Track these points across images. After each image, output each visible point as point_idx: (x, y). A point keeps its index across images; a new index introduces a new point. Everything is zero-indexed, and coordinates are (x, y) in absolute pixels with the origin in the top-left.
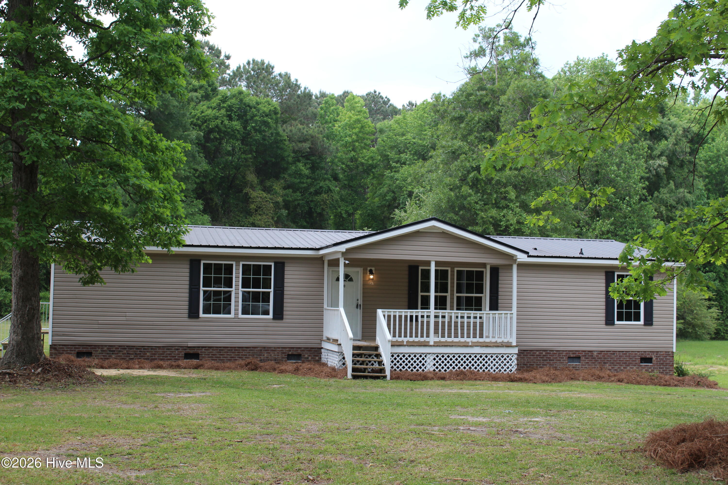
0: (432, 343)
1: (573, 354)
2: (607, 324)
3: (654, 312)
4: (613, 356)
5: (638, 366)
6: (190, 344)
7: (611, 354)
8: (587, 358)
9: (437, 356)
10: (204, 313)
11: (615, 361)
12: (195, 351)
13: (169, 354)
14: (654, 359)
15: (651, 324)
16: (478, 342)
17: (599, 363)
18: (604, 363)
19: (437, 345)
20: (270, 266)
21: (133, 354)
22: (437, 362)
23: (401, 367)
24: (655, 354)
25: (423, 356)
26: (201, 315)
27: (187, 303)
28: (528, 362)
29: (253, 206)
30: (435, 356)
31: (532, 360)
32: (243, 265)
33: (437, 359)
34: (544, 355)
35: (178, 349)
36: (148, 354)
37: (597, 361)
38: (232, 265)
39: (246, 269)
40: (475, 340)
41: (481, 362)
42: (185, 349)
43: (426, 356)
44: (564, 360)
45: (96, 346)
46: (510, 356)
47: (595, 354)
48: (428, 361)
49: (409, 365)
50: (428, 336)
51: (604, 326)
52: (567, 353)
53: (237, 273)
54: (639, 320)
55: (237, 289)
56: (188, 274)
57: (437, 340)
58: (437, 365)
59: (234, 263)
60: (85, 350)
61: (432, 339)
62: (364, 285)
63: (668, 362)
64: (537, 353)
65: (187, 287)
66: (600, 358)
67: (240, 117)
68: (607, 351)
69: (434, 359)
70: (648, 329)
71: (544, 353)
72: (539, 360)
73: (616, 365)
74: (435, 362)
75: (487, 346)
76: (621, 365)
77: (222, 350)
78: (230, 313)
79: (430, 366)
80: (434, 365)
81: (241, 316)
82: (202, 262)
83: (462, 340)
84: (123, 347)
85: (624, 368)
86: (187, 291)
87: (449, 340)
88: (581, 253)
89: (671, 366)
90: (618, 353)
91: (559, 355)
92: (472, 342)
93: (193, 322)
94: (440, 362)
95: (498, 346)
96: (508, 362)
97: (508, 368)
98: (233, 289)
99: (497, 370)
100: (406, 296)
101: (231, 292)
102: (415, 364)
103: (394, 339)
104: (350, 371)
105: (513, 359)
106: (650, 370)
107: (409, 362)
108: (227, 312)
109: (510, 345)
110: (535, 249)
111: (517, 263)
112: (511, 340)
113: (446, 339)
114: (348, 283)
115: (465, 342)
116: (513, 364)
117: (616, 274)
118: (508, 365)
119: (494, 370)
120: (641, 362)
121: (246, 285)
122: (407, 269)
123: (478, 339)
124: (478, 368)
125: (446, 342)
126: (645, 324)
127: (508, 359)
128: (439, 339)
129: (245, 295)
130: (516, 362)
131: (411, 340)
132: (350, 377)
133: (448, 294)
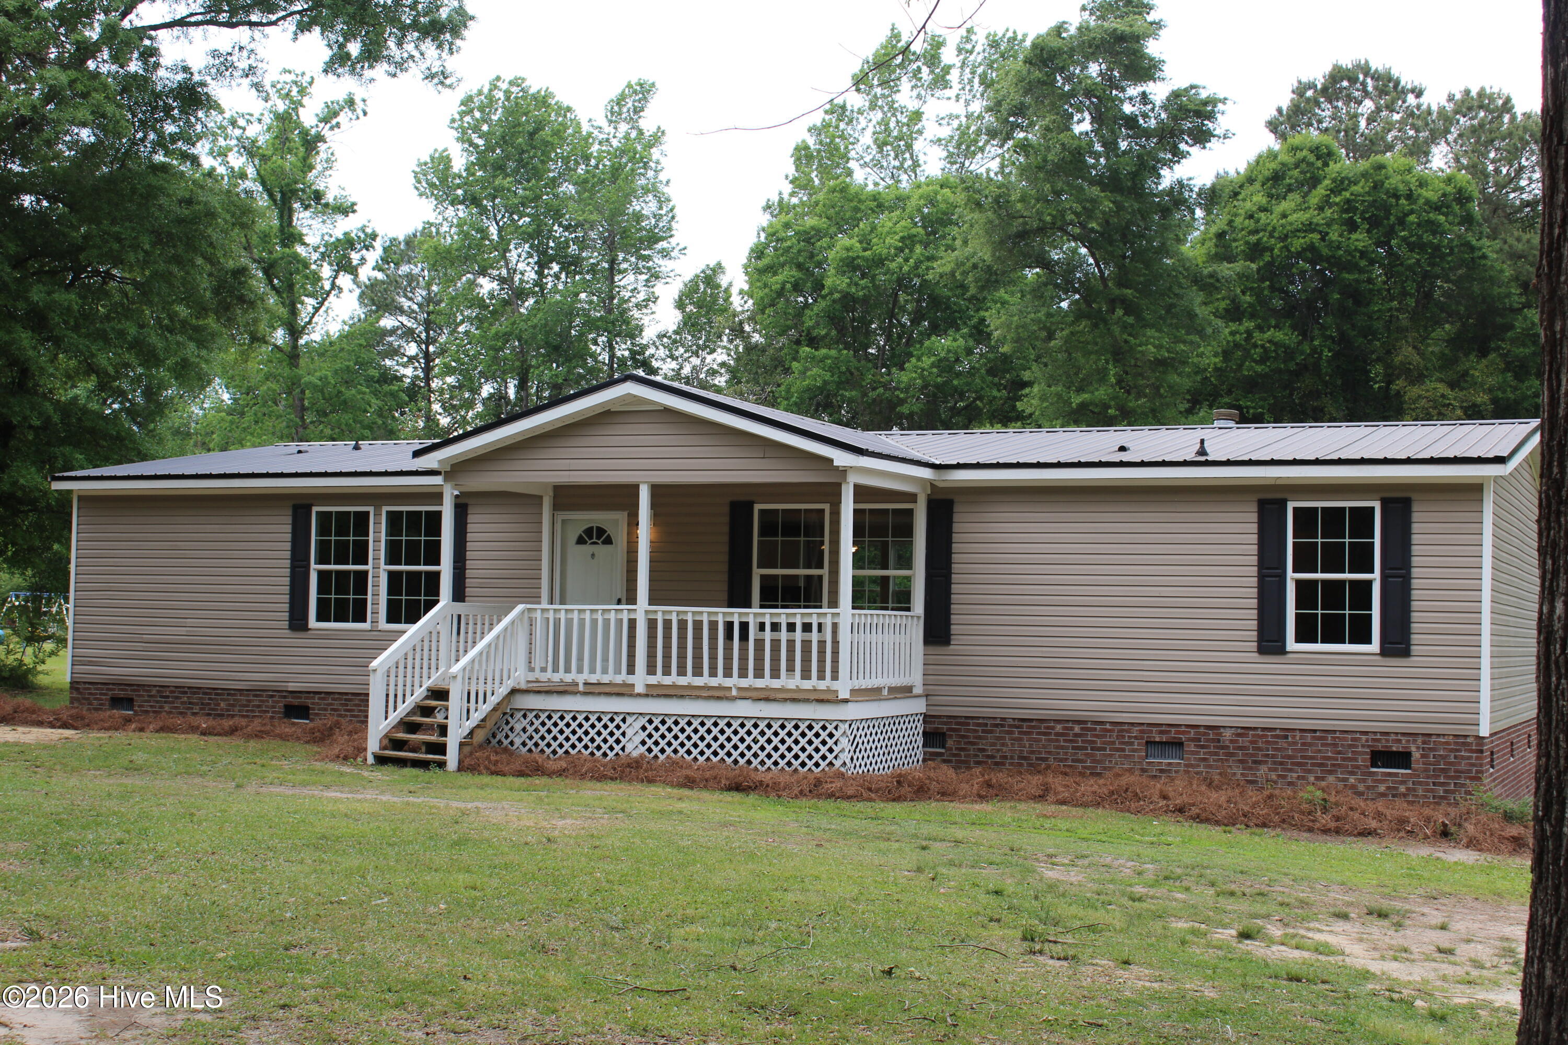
0: (639, 689)
1: (1161, 732)
2: (1262, 650)
3: (1415, 616)
4: (1282, 743)
5: (1363, 774)
6: (292, 686)
7: (1277, 736)
8: (1202, 747)
9: (650, 722)
10: (320, 618)
11: (1289, 757)
12: (302, 701)
13: (259, 706)
14: (1416, 755)
15: (1405, 652)
16: (750, 689)
17: (1241, 761)
18: (1255, 762)
19: (654, 692)
20: (439, 513)
21: (197, 704)
22: (650, 736)
23: (567, 745)
24: (1420, 740)
25: (618, 720)
26: (313, 623)
27: (287, 598)
28: (1033, 752)
30: (643, 721)
31: (1044, 746)
32: (388, 514)
33: (650, 728)
34: (1076, 735)
35: (272, 696)
36: (223, 705)
37: (1232, 755)
38: (368, 513)
39: (394, 519)
40: (744, 683)
41: (755, 741)
42: (285, 697)
43: (624, 720)
44: (1134, 750)
45: (139, 687)
46: (830, 728)
47: (1228, 734)
48: (629, 733)
50: (631, 670)
51: (1256, 655)
52: (1142, 731)
53: (378, 531)
54: (1368, 641)
55: (376, 567)
56: (289, 537)
57: (652, 680)
58: (650, 742)
59: (371, 509)
60: (122, 694)
61: (640, 680)
62: (629, 552)
63: (1463, 767)
64: (1059, 728)
65: (288, 563)
66: (1241, 748)
67: (1374, 223)
68: (1264, 729)
69: (644, 728)
70: (1396, 666)
71: (1077, 729)
72: (1062, 747)
73: (1291, 770)
74: (643, 735)
75: (767, 699)
76: (1309, 771)
77: (350, 700)
78: (364, 620)
79: (633, 747)
80: (643, 743)
81: (383, 625)
82: (315, 509)
83: (714, 682)
84: (182, 690)
85: (1317, 778)
86: (288, 571)
87: (682, 681)
89: (1471, 779)
90: (1298, 734)
91: (1120, 736)
92: (740, 689)
93: (298, 639)
94: (656, 735)
95: (796, 698)
96: (824, 743)
97: (824, 758)
98: (369, 567)
99: (796, 763)
100: (725, 577)
101: (366, 572)
102: (599, 740)
103: (556, 677)
104: (373, 745)
105: (837, 734)
106: (1402, 789)
107: (586, 733)
108: (360, 616)
109: (828, 699)
110: (1122, 449)
111: (853, 479)
112: (835, 685)
113: (673, 679)
114: (601, 550)
115: (720, 688)
116: (837, 749)
117: (1291, 506)
118: (824, 750)
119: (789, 764)
120: (1372, 766)
121: (393, 557)
122: (726, 509)
123: (750, 681)
124: (749, 755)
125: (674, 686)
126: (1385, 652)
127: (824, 735)
128: (658, 678)
129: (394, 578)
130: (844, 742)
131: (593, 679)
132: (370, 760)
133: (825, 572)
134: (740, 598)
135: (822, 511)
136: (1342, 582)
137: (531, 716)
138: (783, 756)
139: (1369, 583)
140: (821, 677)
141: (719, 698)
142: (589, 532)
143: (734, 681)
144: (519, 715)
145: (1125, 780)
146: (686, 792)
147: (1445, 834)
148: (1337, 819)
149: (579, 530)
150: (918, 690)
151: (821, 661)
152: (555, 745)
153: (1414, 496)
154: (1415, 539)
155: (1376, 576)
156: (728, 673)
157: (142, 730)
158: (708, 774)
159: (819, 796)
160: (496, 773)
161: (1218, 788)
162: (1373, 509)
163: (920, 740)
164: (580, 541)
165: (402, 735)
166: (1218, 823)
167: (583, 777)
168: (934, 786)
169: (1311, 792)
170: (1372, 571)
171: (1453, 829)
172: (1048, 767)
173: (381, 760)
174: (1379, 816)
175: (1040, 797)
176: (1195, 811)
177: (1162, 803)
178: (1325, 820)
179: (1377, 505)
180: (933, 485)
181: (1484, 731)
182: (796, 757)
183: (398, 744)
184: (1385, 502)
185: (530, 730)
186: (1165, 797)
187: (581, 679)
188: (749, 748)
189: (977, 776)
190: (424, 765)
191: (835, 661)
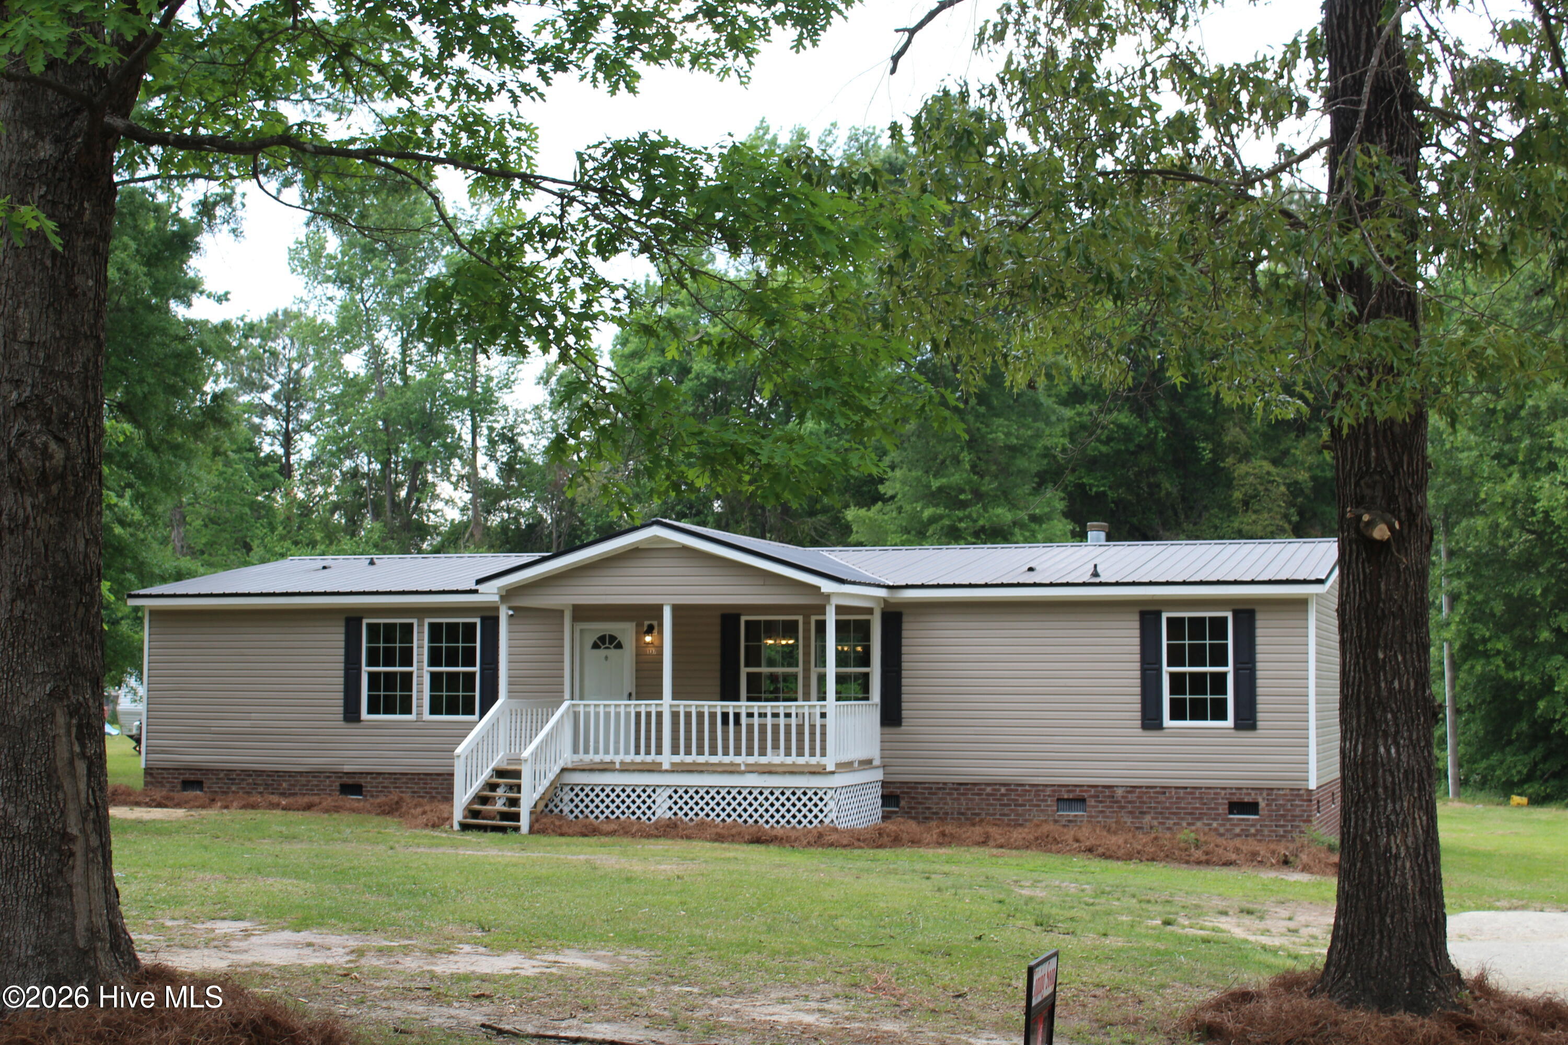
0: (666, 766)
1: (1069, 791)
2: (1144, 727)
3: (1259, 699)
4: (1161, 798)
5: (1223, 820)
6: (347, 768)
7: (1157, 793)
8: (1101, 802)
9: (676, 792)
10: (370, 711)
11: (1167, 808)
12: (356, 780)
13: (317, 786)
14: (1262, 804)
15: (1253, 727)
16: (756, 764)
17: (1130, 812)
18: (1141, 813)
19: (678, 769)
20: (475, 624)
21: (261, 785)
22: (676, 803)
23: (607, 812)
24: (1265, 793)
25: (649, 791)
26: (364, 715)
27: (341, 695)
28: (969, 809)
29: (1237, 495)
30: (670, 791)
31: (978, 804)
32: (431, 625)
33: (675, 797)
34: (1003, 795)
35: (329, 777)
36: (284, 785)
38: (411, 625)
39: (435, 630)
40: (751, 760)
41: (761, 805)
42: (341, 777)
43: (654, 791)
44: (1048, 806)
45: (207, 771)
46: (821, 794)
47: (1120, 792)
48: (659, 801)
49: (623, 807)
50: (659, 752)
51: (1140, 730)
52: (1054, 791)
53: (421, 639)
54: (1224, 717)
55: (420, 669)
56: (342, 644)
57: (677, 759)
58: (675, 808)
59: (415, 621)
60: (192, 778)
61: (666, 759)
62: (638, 655)
63: (1297, 812)
64: (989, 789)
65: (342, 666)
66: (1130, 802)
68: (1148, 787)
69: (670, 797)
70: (1246, 737)
71: (1003, 790)
72: (992, 805)
73: (1168, 819)
74: (670, 802)
75: (770, 773)
76: (1183, 819)
78: (410, 712)
79: (662, 810)
80: (670, 808)
81: (427, 716)
82: (365, 622)
83: (727, 760)
84: (247, 773)
85: (1189, 824)
86: (342, 673)
87: (701, 759)
88: (1095, 574)
89: (1304, 821)
90: (1173, 791)
91: (1037, 795)
92: (747, 765)
93: (352, 729)
94: (681, 803)
95: (793, 771)
96: (816, 805)
97: (816, 817)
98: (414, 669)
99: (794, 822)
100: (718, 674)
101: (411, 674)
102: (633, 807)
103: (597, 758)
104: (458, 815)
105: (826, 798)
106: (1253, 830)
107: (623, 802)
108: (407, 710)
109: (819, 771)
110: (1031, 569)
111: (835, 601)
112: (824, 761)
113: (693, 758)
114: (612, 653)
115: (732, 764)
116: (826, 810)
117: (1165, 616)
118: (816, 810)
119: (788, 822)
120: (1231, 812)
121: (434, 660)
122: (718, 621)
123: (755, 759)
124: (756, 816)
125: (694, 764)
126: (1238, 726)
127: (815, 799)
128: (681, 758)
129: (436, 679)
130: (832, 804)
131: (628, 759)
132: (456, 827)
133: (800, 670)
134: (730, 693)
135: (796, 622)
136: (1204, 674)
137: (577, 789)
138: (783, 817)
139: (1224, 675)
140: (812, 754)
141: (732, 772)
142: (602, 639)
143: (742, 759)
144: (567, 789)
145: (1046, 828)
146: (716, 844)
147: (1286, 862)
148: (1207, 853)
149: (594, 637)
150: (877, 762)
151: (812, 740)
152: (597, 812)
153: (1257, 608)
154: (1259, 640)
155: (1229, 669)
156: (738, 753)
157: (226, 807)
158: (734, 831)
159: (823, 846)
160: (562, 835)
161: (1115, 833)
162: (1226, 619)
163: (880, 801)
164: (595, 646)
165: (477, 807)
166: (1118, 859)
167: (633, 836)
168: (905, 836)
169: (1186, 834)
170: (1226, 665)
171: (1292, 859)
172: (981, 821)
173: (465, 827)
174: (1237, 850)
175: (984, 843)
176: (1101, 850)
177: (1076, 845)
178: (1198, 854)
179: (1229, 615)
180: (885, 600)
181: (1313, 785)
182: (794, 817)
183: (475, 814)
184: (1236, 613)
185: (577, 800)
186: (1077, 840)
187: (617, 759)
188: (756, 810)
189: (935, 827)
190: (503, 829)
191: (823, 740)
